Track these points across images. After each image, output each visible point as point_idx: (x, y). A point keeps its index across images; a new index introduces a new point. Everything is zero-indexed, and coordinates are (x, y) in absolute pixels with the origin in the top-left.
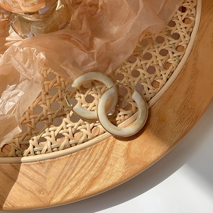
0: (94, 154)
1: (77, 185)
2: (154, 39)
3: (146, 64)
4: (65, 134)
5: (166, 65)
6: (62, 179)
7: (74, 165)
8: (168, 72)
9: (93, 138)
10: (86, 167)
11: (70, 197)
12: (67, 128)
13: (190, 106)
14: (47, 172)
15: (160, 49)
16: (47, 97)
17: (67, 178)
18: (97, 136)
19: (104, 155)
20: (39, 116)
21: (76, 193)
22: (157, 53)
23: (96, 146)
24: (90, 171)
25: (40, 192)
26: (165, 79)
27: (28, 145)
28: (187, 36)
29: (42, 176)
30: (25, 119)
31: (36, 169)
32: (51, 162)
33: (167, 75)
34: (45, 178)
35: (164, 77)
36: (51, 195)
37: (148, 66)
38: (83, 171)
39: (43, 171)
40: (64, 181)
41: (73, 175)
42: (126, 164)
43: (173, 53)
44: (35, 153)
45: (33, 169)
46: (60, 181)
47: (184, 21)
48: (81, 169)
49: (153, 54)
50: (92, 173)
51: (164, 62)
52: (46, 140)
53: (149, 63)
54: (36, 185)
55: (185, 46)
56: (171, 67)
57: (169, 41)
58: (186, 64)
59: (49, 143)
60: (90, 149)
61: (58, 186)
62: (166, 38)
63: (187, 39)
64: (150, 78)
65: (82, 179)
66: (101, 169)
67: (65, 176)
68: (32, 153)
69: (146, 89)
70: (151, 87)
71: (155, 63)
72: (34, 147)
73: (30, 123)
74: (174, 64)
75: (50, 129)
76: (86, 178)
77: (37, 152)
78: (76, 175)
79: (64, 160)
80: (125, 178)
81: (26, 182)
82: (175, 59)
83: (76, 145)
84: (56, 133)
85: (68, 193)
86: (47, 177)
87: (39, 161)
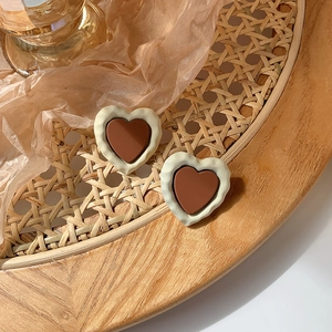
0: (153, 238)
1: (127, 295)
2: (234, 40)
3: (226, 80)
4: (97, 208)
5: (260, 79)
6: (100, 289)
7: (119, 261)
8: (264, 89)
9: (148, 210)
10: (140, 262)
11: (116, 320)
12: (102, 198)
13: (309, 141)
14: (72, 277)
15: (246, 54)
16: (62, 149)
17: (108, 284)
18: (154, 207)
19: (170, 237)
20: (49, 182)
21: (127, 311)
22: (242, 62)
23: (155, 224)
24: (148, 268)
25: (61, 315)
26: (260, 101)
28: (287, 30)
29: (64, 286)
30: (26, 191)
31: (50, 274)
32: (77, 260)
33: (263, 94)
34: (69, 289)
35: (260, 98)
36: (82, 320)
37: (229, 83)
38: (136, 269)
39: (63, 277)
40: (104, 291)
41: (119, 279)
42: (212, 250)
43: (269, 59)
44: (48, 248)
45: (45, 276)
46: (96, 291)
47: (278, 9)
48: (132, 267)
49: (235, 62)
50: (153, 271)
51: (255, 73)
53: (231, 77)
54: (53, 304)
55: (287, 46)
56: (268, 81)
57: (259, 40)
58: (292, 74)
59: (70, 227)
60: (145, 230)
61: (93, 301)
62: (254, 36)
63: (287, 35)
64: (235, 102)
65: (136, 284)
66: (169, 264)
67: (104, 282)
68: (42, 246)
69: (230, 120)
70: (238, 116)
71: (240, 77)
72: (45, 236)
73: (36, 195)
74: (273, 75)
75: (72, 202)
76: (143, 282)
77: (52, 245)
78: (124, 279)
79: (100, 253)
80: (213, 275)
81: (35, 300)
82: (273, 67)
83: (119, 224)
84: (82, 208)
85: (112, 313)
86: (72, 287)
87: (56, 259)
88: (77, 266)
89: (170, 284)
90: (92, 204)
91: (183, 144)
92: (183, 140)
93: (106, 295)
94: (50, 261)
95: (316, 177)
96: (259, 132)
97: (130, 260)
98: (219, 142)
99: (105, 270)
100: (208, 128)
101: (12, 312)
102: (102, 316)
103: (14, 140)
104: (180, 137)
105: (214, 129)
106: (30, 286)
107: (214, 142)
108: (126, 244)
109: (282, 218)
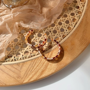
0: (43, 60)
1: (35, 74)
3: (65, 19)
4: (28, 51)
5: (74, 20)
6: (28, 72)
8: (75, 23)
10: (39, 66)
11: (32, 80)
12: (30, 48)
14: (21, 68)
15: (71, 13)
16: (20, 35)
17: (30, 71)
18: (44, 52)
20: (16, 43)
21: (35, 78)
22: (70, 15)
24: (41, 67)
25: (18, 78)
26: (73, 26)
27: (11, 56)
28: (82, 7)
29: (19, 70)
30: (10, 45)
31: (15, 67)
35: (73, 25)
36: (23, 79)
38: (38, 67)
39: (19, 68)
40: (29, 72)
41: (33, 70)
43: (77, 15)
44: (15, 60)
45: (14, 68)
46: (27, 72)
47: (81, 1)
48: (37, 67)
49: (68, 15)
50: (42, 68)
51: (73, 18)
52: (20, 54)
54: (16, 75)
55: (82, 11)
56: (76, 21)
57: (75, 9)
58: (82, 19)
59: (21, 55)
60: (41, 58)
61: (26, 75)
62: (73, 8)
64: (67, 26)
65: (38, 71)
66: (46, 67)
67: (29, 70)
68: (14, 60)
69: (65, 31)
70: (67, 30)
71: (69, 19)
72: (15, 57)
73: (12, 46)
74: (77, 19)
75: (22, 49)
76: (39, 71)
77: (16, 60)
78: (34, 70)
79: (29, 63)
80: (57, 71)
81: (11, 74)
82: (77, 17)
83: (34, 56)
84: (25, 51)
85: (31, 78)
86: (21, 71)
87: (17, 63)
88: (23, 65)
89: (46, 72)
90: (27, 50)
91: (52, 36)
92: (52, 35)
93: (30, 73)
94: (16, 64)
95: (86, 48)
96: (72, 34)
97: (36, 65)
98: (62, 36)
99: (30, 67)
100: (59, 32)
101: (5, 76)
102: (28, 79)
103: (9, 29)
104: (52, 34)
105: (61, 33)
106: (10, 70)
107: (60, 36)
108: (36, 61)
109: (76, 58)
